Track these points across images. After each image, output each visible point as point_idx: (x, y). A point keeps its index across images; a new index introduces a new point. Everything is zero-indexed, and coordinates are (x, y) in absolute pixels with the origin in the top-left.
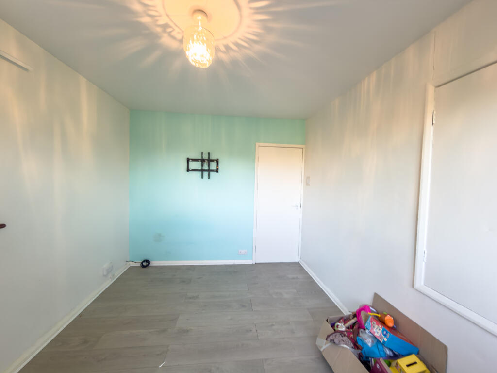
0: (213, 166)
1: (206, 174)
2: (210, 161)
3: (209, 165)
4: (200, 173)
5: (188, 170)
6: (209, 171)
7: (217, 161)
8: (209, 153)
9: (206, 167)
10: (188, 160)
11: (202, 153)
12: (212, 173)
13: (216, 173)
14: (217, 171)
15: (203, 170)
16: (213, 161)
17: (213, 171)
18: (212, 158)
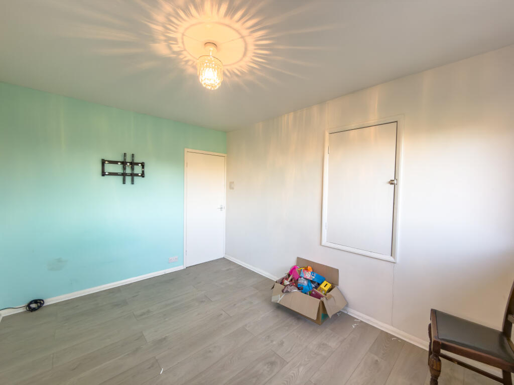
0: (138, 170)
1: (128, 179)
2: (133, 164)
3: (133, 169)
4: (121, 178)
5: (103, 174)
6: (133, 175)
7: (143, 165)
8: (133, 155)
9: (128, 171)
10: (103, 162)
11: (125, 154)
12: (135, 178)
13: (141, 177)
14: (143, 175)
15: (124, 175)
16: (137, 164)
17: (137, 175)
18: (136, 161)
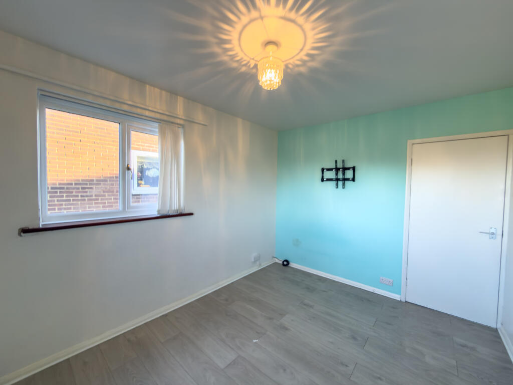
0: (349, 174)
1: (340, 183)
2: (345, 169)
3: (344, 174)
4: (334, 183)
5: (323, 180)
6: (345, 180)
7: (354, 169)
8: (343, 161)
9: (340, 176)
10: (323, 170)
11: (336, 162)
12: (347, 183)
13: (352, 182)
15: (337, 180)
16: (348, 169)
17: (348, 179)
18: (347, 166)
